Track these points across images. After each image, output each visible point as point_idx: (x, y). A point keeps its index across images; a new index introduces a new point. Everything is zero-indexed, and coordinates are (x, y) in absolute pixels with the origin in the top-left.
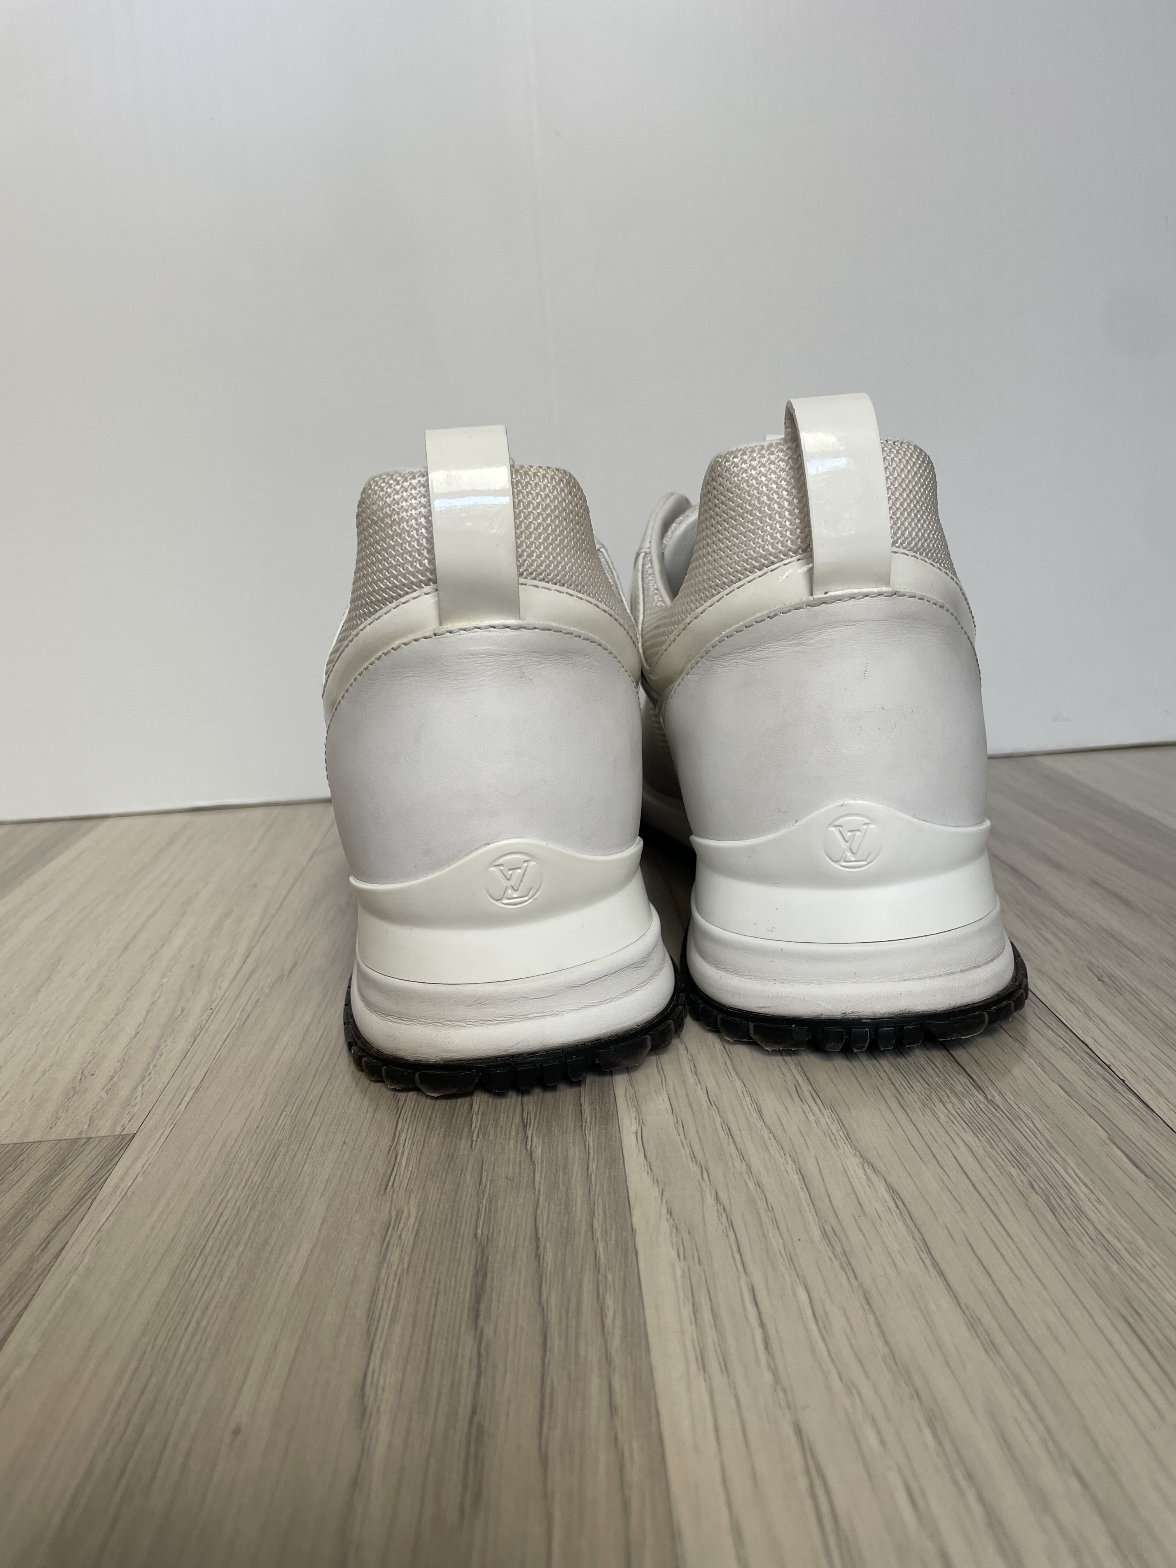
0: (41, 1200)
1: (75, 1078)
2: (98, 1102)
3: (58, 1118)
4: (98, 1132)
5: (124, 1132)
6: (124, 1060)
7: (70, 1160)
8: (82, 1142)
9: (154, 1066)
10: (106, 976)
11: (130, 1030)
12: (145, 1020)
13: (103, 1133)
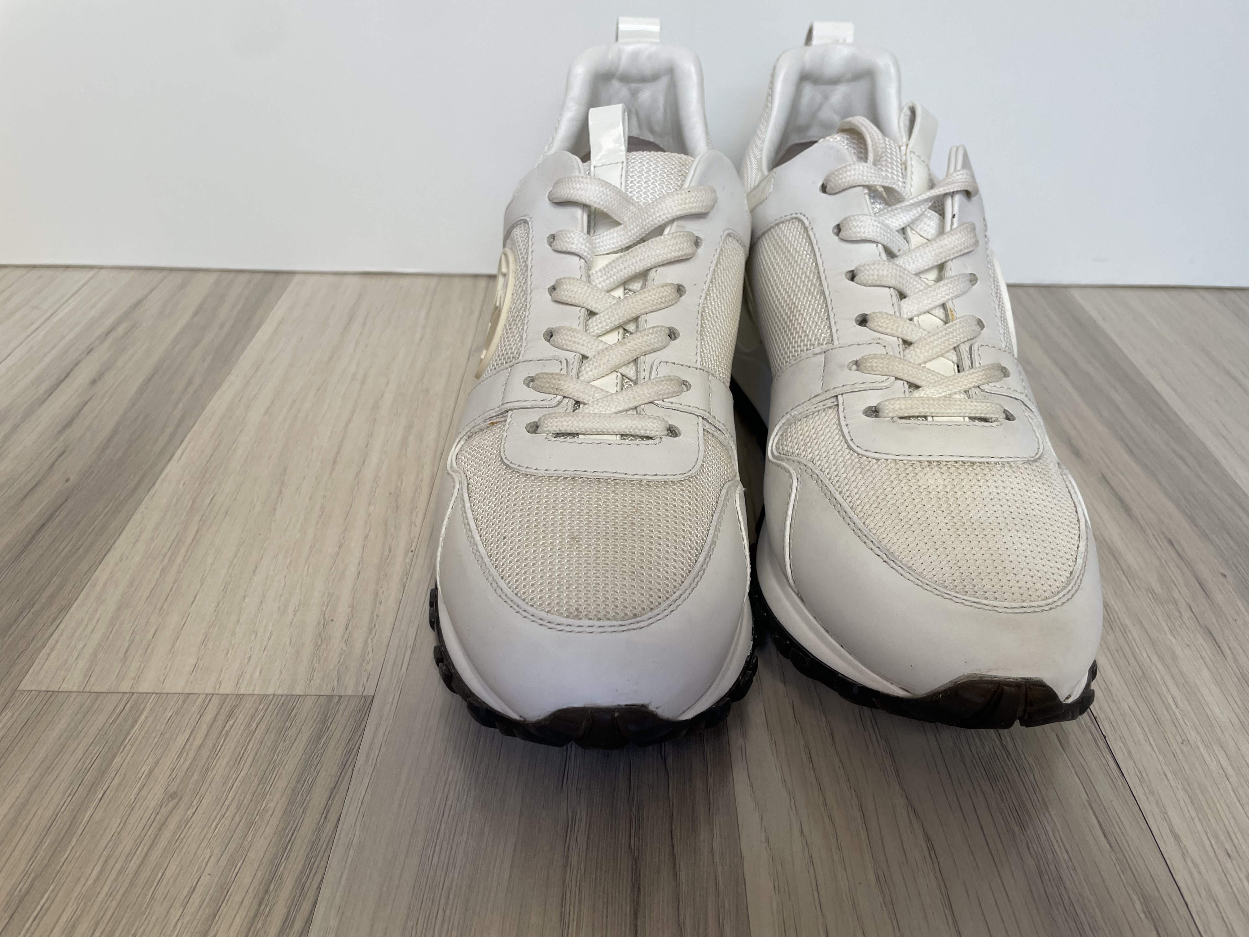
0: (315, 763)
1: (319, 623)
2: (341, 654)
3: (314, 670)
4: (346, 690)
5: (365, 694)
6: (353, 605)
7: (330, 720)
8: (336, 701)
9: (378, 616)
10: (325, 496)
11: (352, 569)
12: (362, 557)
13: (349, 692)
